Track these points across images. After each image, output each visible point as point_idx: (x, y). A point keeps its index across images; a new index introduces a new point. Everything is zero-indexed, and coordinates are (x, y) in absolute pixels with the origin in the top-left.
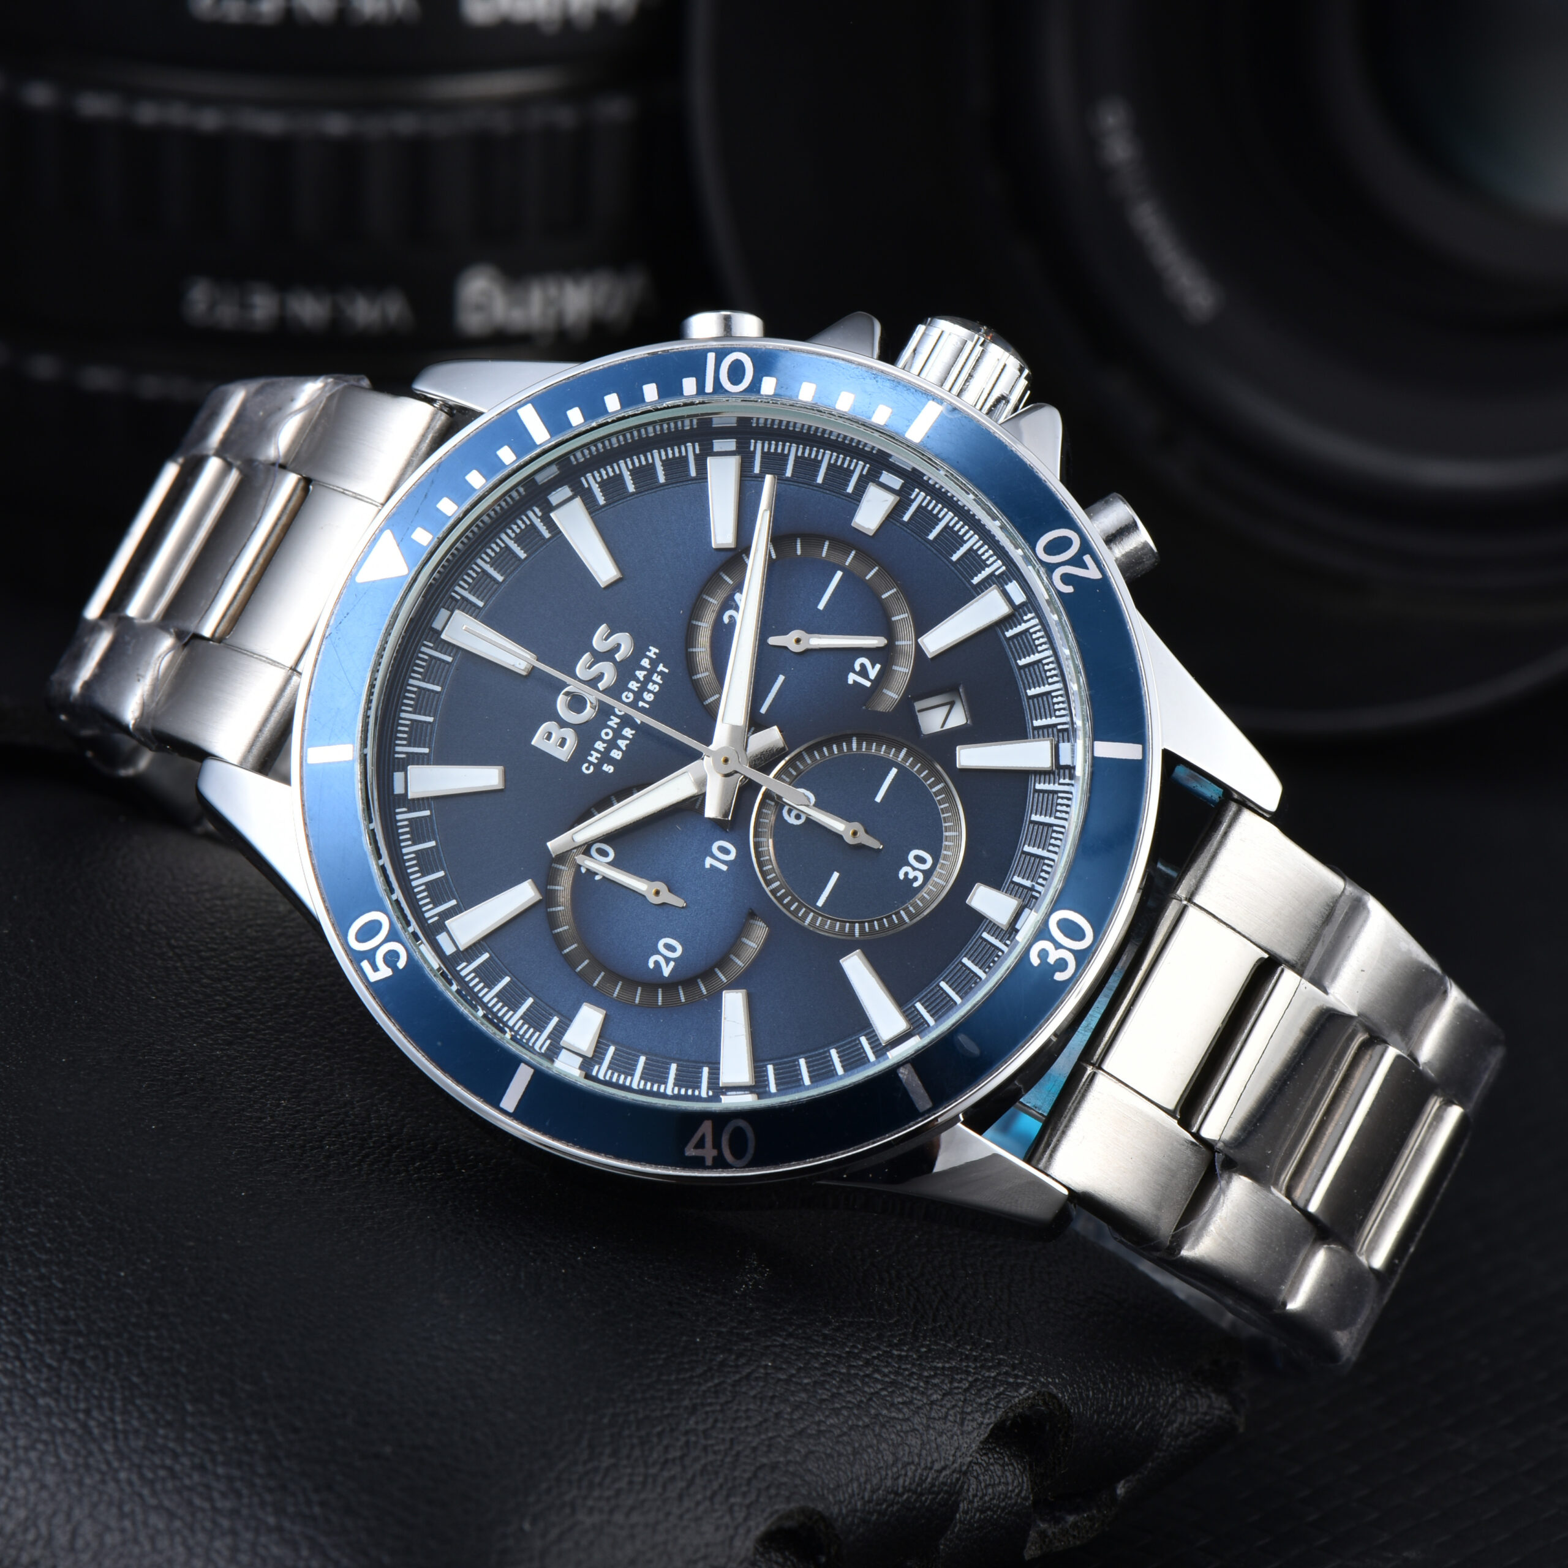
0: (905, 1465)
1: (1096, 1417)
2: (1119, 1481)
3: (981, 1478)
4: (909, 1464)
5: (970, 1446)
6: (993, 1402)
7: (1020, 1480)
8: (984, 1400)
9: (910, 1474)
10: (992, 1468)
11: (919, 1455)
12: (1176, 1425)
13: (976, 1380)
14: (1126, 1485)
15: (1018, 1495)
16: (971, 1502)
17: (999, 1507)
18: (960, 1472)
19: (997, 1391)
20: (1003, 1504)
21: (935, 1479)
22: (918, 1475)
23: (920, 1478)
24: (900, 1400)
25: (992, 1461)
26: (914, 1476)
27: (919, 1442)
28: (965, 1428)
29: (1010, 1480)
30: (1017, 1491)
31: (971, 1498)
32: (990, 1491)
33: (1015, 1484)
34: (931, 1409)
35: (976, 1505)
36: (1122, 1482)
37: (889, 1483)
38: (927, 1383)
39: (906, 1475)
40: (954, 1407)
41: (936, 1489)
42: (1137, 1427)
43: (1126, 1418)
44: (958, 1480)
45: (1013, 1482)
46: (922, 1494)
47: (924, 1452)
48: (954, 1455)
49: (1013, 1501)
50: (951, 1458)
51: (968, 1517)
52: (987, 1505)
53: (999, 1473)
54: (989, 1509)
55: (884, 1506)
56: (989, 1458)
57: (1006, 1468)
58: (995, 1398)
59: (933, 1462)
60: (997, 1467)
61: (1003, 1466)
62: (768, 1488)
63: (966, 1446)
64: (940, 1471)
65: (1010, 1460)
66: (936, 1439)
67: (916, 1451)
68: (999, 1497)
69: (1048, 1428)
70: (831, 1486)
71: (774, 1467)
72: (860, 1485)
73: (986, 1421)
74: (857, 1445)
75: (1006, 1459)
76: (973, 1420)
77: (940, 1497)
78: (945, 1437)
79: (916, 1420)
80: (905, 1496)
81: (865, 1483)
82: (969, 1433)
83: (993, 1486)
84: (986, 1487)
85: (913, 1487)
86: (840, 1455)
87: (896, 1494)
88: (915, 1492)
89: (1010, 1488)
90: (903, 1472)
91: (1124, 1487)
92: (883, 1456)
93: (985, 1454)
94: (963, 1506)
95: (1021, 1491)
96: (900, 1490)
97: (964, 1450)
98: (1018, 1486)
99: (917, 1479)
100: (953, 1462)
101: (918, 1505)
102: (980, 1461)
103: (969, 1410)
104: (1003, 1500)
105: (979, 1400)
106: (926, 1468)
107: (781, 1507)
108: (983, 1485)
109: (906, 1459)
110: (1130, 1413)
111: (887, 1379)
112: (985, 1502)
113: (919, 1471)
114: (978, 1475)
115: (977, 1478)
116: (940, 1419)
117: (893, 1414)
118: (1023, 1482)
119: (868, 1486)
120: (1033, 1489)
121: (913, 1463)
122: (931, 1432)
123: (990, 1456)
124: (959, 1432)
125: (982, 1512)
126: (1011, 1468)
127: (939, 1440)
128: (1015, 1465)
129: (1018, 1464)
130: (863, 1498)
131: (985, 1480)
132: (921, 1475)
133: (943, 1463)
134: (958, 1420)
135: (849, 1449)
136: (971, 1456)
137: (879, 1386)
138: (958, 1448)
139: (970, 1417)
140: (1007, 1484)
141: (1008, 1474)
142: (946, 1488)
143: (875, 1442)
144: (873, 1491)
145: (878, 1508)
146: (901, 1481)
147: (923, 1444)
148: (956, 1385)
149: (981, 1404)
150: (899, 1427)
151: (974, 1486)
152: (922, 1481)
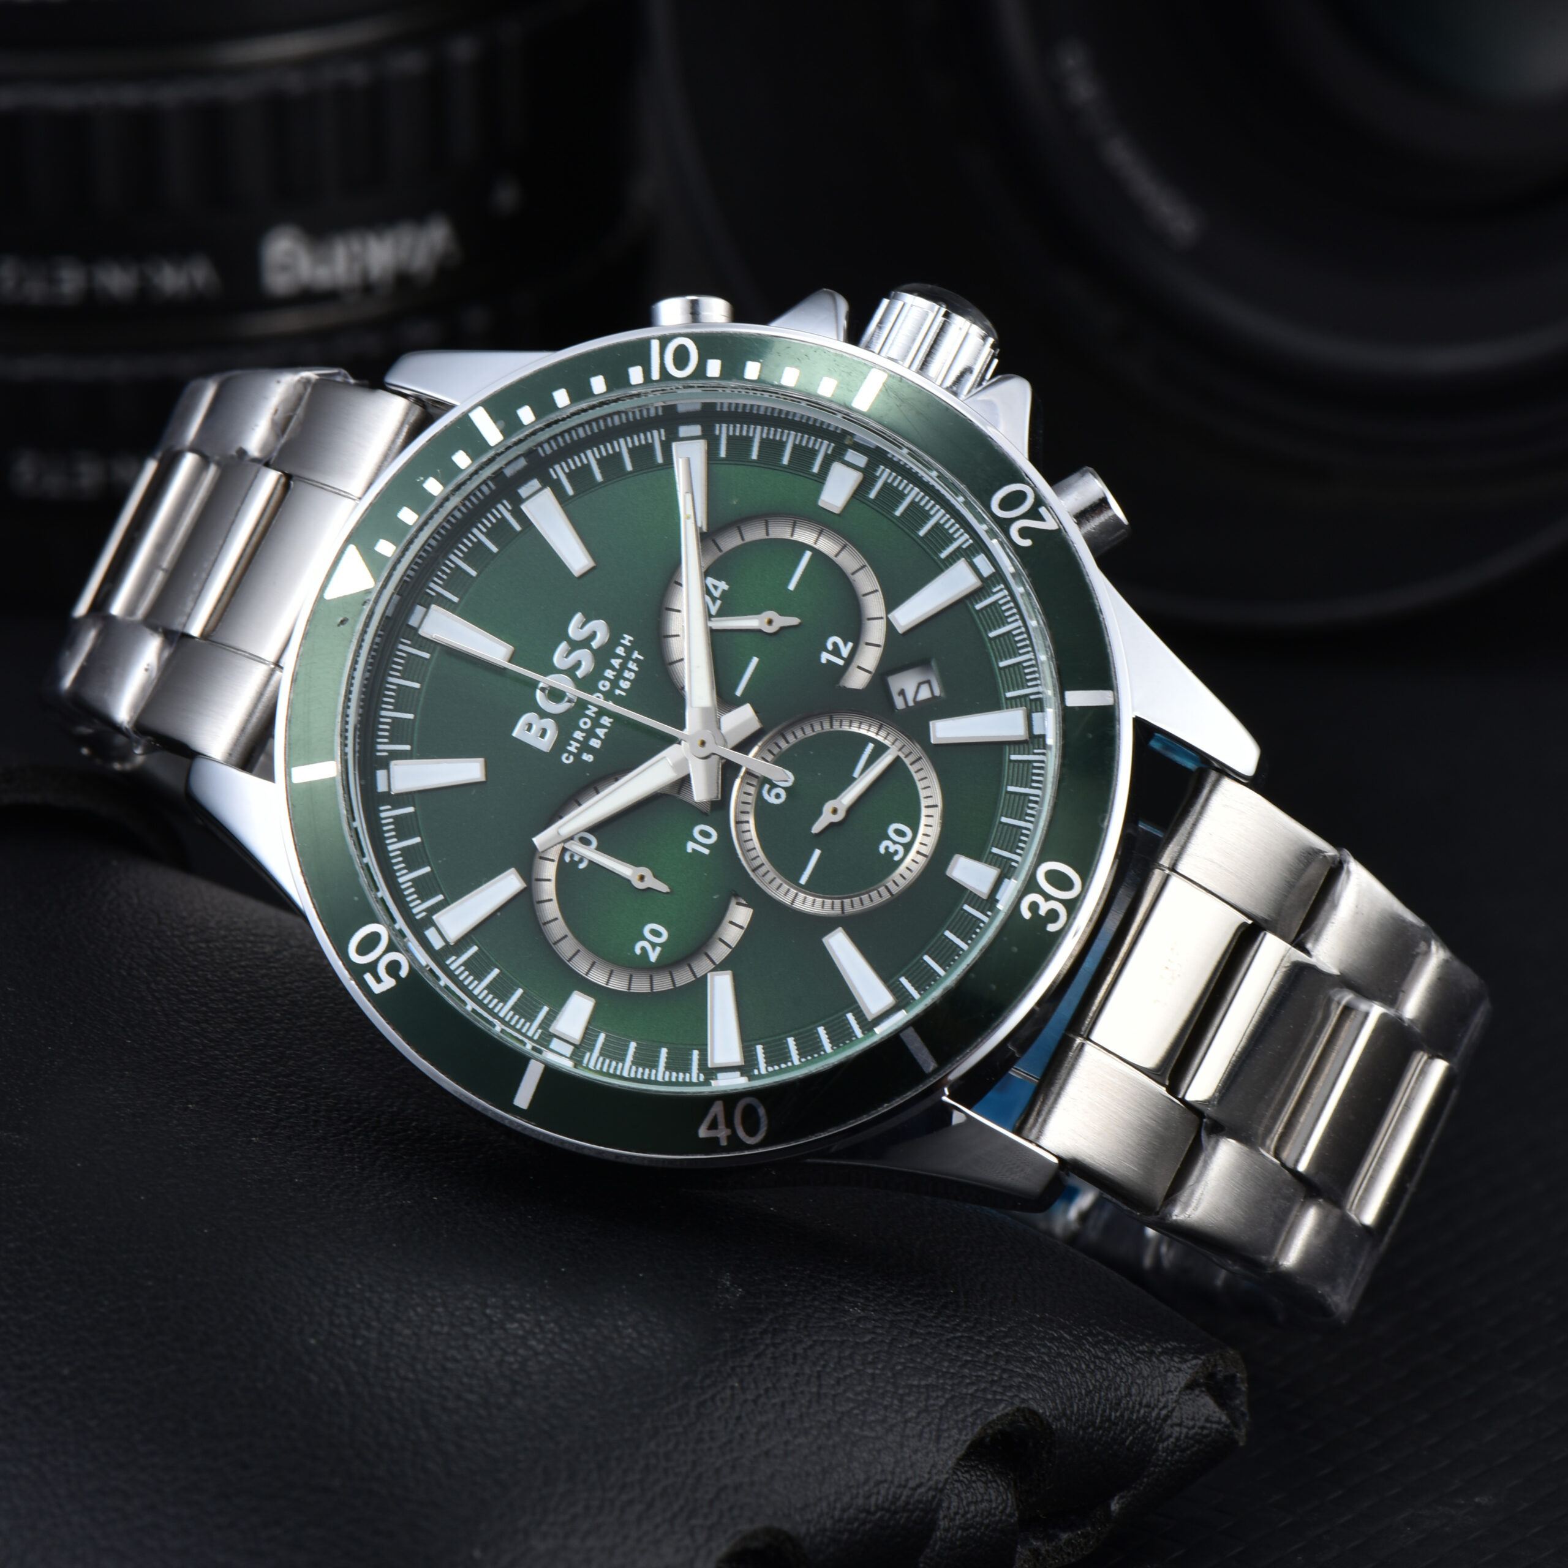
0: (879, 1483)
1: (1081, 1433)
2: (1112, 1497)
3: (963, 1495)
4: (882, 1482)
5: (946, 1464)
6: (970, 1419)
7: (1004, 1497)
8: (961, 1416)
9: (883, 1492)
10: (974, 1485)
11: (893, 1473)
12: (1172, 1440)
13: (953, 1397)
14: (1121, 1502)
15: (1002, 1512)
16: (953, 1520)
17: (982, 1524)
18: (936, 1489)
19: (974, 1408)
20: (986, 1521)
21: (909, 1497)
22: (891, 1492)
23: (894, 1497)
24: (872, 1418)
25: (974, 1478)
26: (888, 1494)
27: (892, 1460)
28: (941, 1445)
29: (993, 1498)
30: (1001, 1508)
31: (952, 1515)
32: (973, 1508)
33: (999, 1501)
34: (906, 1426)
35: (957, 1522)
36: (1116, 1498)
37: (860, 1501)
38: (901, 1400)
39: (878, 1493)
40: (929, 1424)
41: (910, 1507)
42: (1127, 1443)
43: (1115, 1433)
44: (934, 1497)
45: (997, 1499)
46: (895, 1512)
47: (898, 1470)
48: (929, 1473)
49: (997, 1518)
50: (926, 1476)
51: (949, 1535)
52: (970, 1522)
53: (982, 1490)
54: (972, 1526)
55: (856, 1525)
56: (971, 1476)
57: (989, 1485)
58: (972, 1415)
59: (907, 1480)
60: (980, 1484)
61: (986, 1483)
62: (731, 1509)
63: (941, 1463)
64: (914, 1489)
65: (993, 1476)
66: (910, 1457)
67: (889, 1469)
68: (982, 1514)
69: (1031, 1444)
70: (799, 1505)
71: (737, 1488)
72: (829, 1504)
73: (963, 1438)
74: (826, 1464)
75: (990, 1476)
76: (949, 1437)
77: (915, 1514)
78: (919, 1454)
79: (890, 1438)
80: (879, 1514)
81: (835, 1501)
82: (945, 1450)
83: (976, 1503)
84: (969, 1504)
85: (886, 1505)
86: (808, 1474)
87: (868, 1512)
88: (888, 1510)
89: (994, 1505)
90: (875, 1490)
91: (1118, 1503)
92: (853, 1475)
93: (967, 1472)
94: (943, 1524)
95: (1005, 1508)
96: (873, 1509)
97: (940, 1467)
98: (1001, 1504)
99: (890, 1497)
100: (929, 1479)
101: (892, 1523)
102: (961, 1478)
103: (945, 1427)
104: (987, 1517)
105: (955, 1417)
106: (899, 1486)
107: (745, 1527)
108: (965, 1502)
109: (878, 1477)
110: (1119, 1428)
111: (860, 1398)
112: (967, 1520)
113: (893, 1489)
114: (960, 1492)
115: (958, 1495)
116: (913, 1436)
117: (866, 1433)
118: (1008, 1499)
119: (838, 1505)
120: (1018, 1506)
121: (885, 1481)
122: (905, 1449)
123: (972, 1473)
124: (934, 1449)
125: (964, 1529)
126: (994, 1485)
127: (914, 1457)
128: (999, 1482)
129: (1001, 1481)
130: (832, 1517)
131: (967, 1498)
132: (895, 1493)
133: (917, 1481)
134: (933, 1437)
135: (818, 1468)
136: (947, 1473)
137: (851, 1405)
138: (934, 1466)
139: (946, 1434)
140: (990, 1501)
141: (991, 1491)
142: (921, 1506)
143: (846, 1460)
144: (844, 1510)
145: (849, 1527)
146: (873, 1500)
147: (897, 1462)
148: (931, 1402)
149: (957, 1422)
150: (871, 1446)
151: (955, 1504)
152: (896, 1498)
